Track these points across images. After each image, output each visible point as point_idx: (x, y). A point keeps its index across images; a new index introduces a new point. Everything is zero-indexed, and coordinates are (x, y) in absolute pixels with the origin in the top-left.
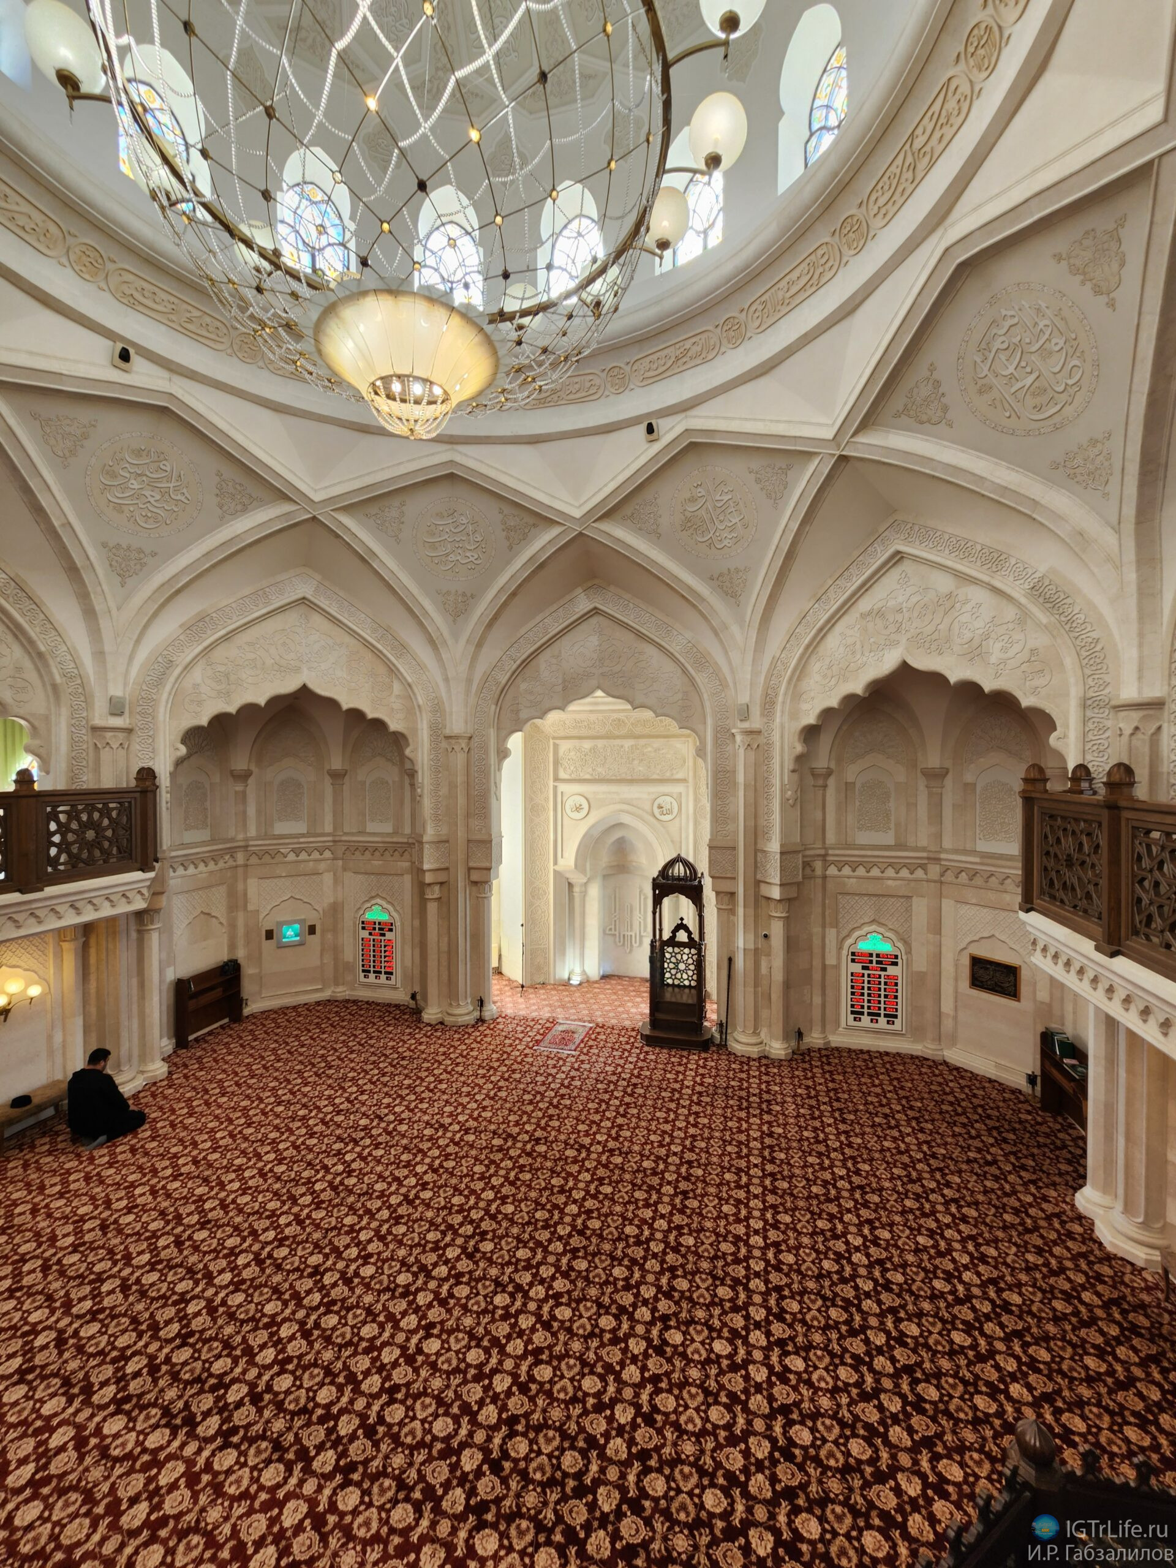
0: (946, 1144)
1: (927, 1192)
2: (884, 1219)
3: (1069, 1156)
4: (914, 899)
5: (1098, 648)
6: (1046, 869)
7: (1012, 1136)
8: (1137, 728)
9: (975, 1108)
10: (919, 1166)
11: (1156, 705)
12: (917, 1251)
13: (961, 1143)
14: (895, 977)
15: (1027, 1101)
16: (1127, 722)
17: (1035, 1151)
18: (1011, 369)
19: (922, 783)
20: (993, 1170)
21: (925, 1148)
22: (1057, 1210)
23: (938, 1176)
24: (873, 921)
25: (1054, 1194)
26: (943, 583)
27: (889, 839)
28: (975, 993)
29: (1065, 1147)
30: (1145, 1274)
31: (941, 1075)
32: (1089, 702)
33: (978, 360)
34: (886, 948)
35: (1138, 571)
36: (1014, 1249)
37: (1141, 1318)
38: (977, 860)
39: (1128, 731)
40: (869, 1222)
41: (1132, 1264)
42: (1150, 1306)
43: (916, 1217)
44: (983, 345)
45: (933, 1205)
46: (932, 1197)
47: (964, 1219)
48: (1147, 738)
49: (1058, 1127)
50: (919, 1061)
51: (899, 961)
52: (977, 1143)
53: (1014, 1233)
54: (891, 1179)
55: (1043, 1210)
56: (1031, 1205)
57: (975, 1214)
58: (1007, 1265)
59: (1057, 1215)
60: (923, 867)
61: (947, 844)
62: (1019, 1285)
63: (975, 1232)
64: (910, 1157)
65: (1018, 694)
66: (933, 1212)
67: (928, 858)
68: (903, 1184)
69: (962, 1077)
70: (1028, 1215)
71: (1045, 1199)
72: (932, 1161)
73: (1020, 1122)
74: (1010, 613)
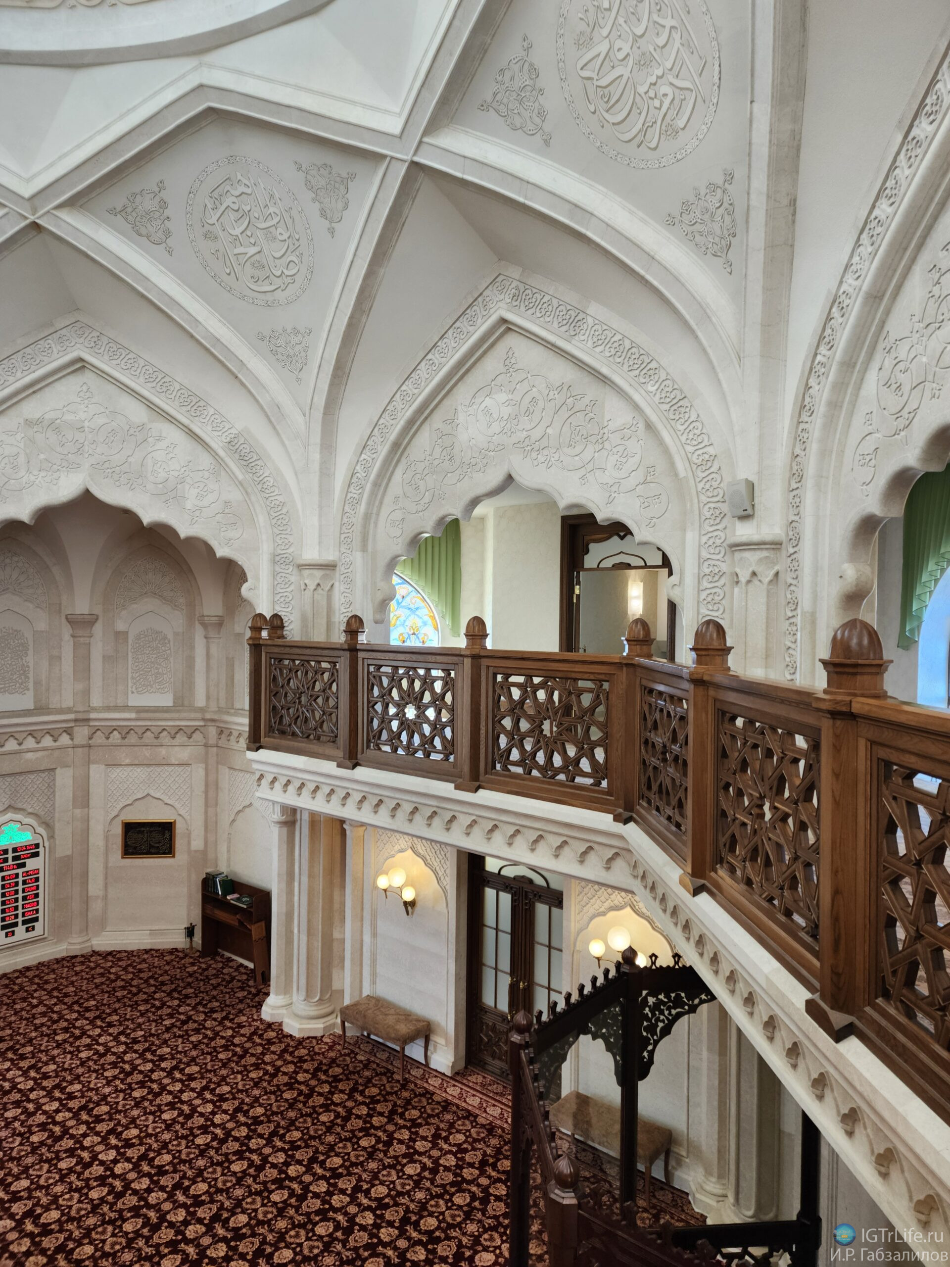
0: (140, 1025)
1: (147, 1075)
2: (124, 1121)
3: (240, 984)
4: (58, 771)
5: (284, 511)
6: (274, 708)
7: (190, 990)
8: (319, 585)
9: (146, 981)
10: (127, 1057)
11: (330, 567)
12: (168, 1127)
13: (152, 1017)
14: (37, 871)
15: (186, 956)
16: (312, 578)
17: (214, 993)
18: (237, 231)
19: (66, 631)
20: (192, 1025)
21: (123, 1039)
22: (252, 1029)
23: (149, 1056)
24: (10, 807)
25: (244, 1018)
26: (137, 413)
27: (26, 701)
28: (128, 862)
29: (233, 978)
30: (325, 1040)
31: (98, 965)
32: (277, 558)
33: (210, 206)
34: (24, 838)
35: (321, 453)
36: (239, 1076)
37: (336, 1069)
38: (133, 715)
39: (312, 586)
40: (111, 1132)
41: (315, 1038)
42: (336, 1058)
43: (151, 1102)
44: (216, 194)
45: (159, 1082)
46: (155, 1076)
47: (191, 1078)
48: (325, 593)
49: (220, 965)
50: (69, 961)
51: (41, 850)
52: (166, 1011)
53: (233, 1065)
54: (108, 1083)
55: (243, 1035)
56: (233, 1037)
57: (197, 1069)
58: (241, 1091)
59: (254, 1033)
60: (68, 731)
61: (96, 701)
62: (256, 1099)
63: (204, 1082)
64: (114, 1054)
65: (214, 544)
66: (163, 1088)
67: (76, 720)
68: (122, 1081)
69: (120, 959)
70: (235, 1045)
71: (240, 1026)
72: (136, 1047)
73: (191, 975)
74: (206, 461)
